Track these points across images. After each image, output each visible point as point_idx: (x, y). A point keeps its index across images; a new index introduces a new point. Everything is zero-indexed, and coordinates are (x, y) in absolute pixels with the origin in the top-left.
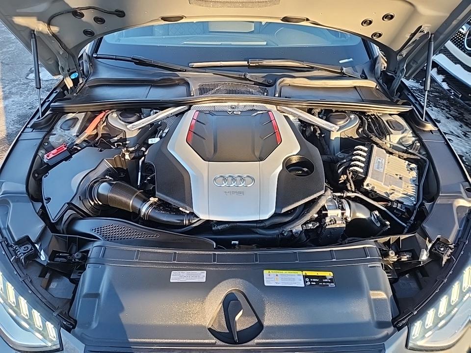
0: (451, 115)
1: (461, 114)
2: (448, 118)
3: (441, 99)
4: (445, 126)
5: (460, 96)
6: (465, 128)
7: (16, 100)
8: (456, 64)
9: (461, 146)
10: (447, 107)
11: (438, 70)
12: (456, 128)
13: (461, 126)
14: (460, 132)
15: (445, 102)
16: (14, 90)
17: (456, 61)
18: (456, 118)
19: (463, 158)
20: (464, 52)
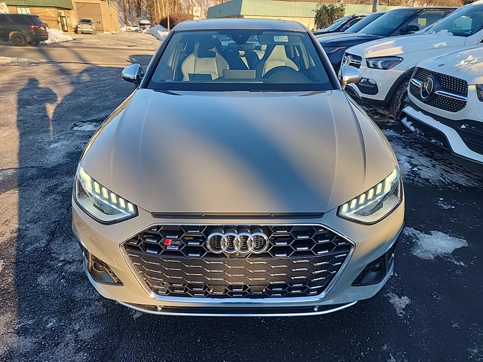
0: (423, 154)
1: (432, 153)
2: (420, 156)
3: (416, 144)
4: (417, 160)
5: (423, 134)
6: (434, 162)
7: (64, 143)
8: (418, 111)
9: (429, 173)
10: (420, 149)
11: (408, 118)
12: (426, 162)
13: (431, 161)
14: (429, 164)
15: (419, 146)
16: (61, 137)
17: (418, 109)
18: (427, 156)
19: (430, 180)
20: (422, 101)
